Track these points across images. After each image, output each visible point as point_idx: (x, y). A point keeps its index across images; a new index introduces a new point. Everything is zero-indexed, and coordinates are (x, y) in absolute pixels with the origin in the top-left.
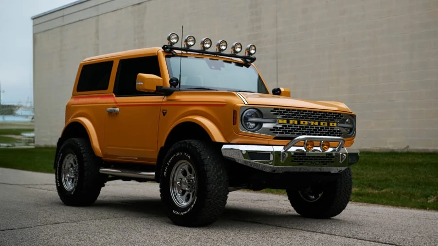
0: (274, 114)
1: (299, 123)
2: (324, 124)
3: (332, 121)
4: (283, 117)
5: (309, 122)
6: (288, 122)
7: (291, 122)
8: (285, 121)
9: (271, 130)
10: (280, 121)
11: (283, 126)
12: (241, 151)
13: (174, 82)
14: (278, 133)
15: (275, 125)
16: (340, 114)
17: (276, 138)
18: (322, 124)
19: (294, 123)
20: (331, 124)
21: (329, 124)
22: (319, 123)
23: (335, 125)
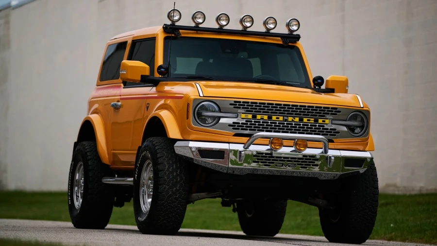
0: (234, 107)
1: (270, 118)
2: (308, 120)
3: (322, 116)
4: (247, 111)
5: (285, 118)
6: (254, 117)
7: (259, 117)
8: (250, 116)
9: (230, 125)
10: (243, 116)
11: (246, 121)
12: (191, 148)
13: (162, 70)
14: (239, 129)
15: (235, 120)
16: (336, 109)
17: (236, 135)
18: (305, 120)
19: (263, 118)
20: (320, 121)
21: (316, 121)
22: (301, 120)
23: (327, 121)
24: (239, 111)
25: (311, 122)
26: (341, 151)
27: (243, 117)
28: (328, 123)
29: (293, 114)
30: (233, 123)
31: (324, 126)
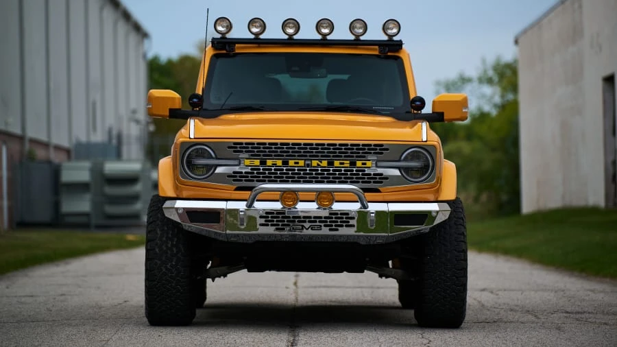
0: (235, 151)
1: (285, 163)
2: (341, 164)
3: (361, 157)
4: (252, 155)
5: (307, 162)
6: (263, 163)
7: (269, 162)
8: (257, 162)
9: (229, 176)
10: (247, 162)
11: (251, 169)
12: (177, 209)
13: (195, 100)
14: (241, 181)
15: (237, 169)
16: (382, 145)
17: (239, 189)
18: (337, 163)
19: (275, 164)
20: (359, 164)
21: (353, 164)
22: (331, 164)
23: (369, 164)
24: (242, 155)
25: (345, 165)
26: (389, 204)
27: (247, 164)
28: (371, 167)
29: (318, 156)
30: (234, 172)
31: (364, 171)
